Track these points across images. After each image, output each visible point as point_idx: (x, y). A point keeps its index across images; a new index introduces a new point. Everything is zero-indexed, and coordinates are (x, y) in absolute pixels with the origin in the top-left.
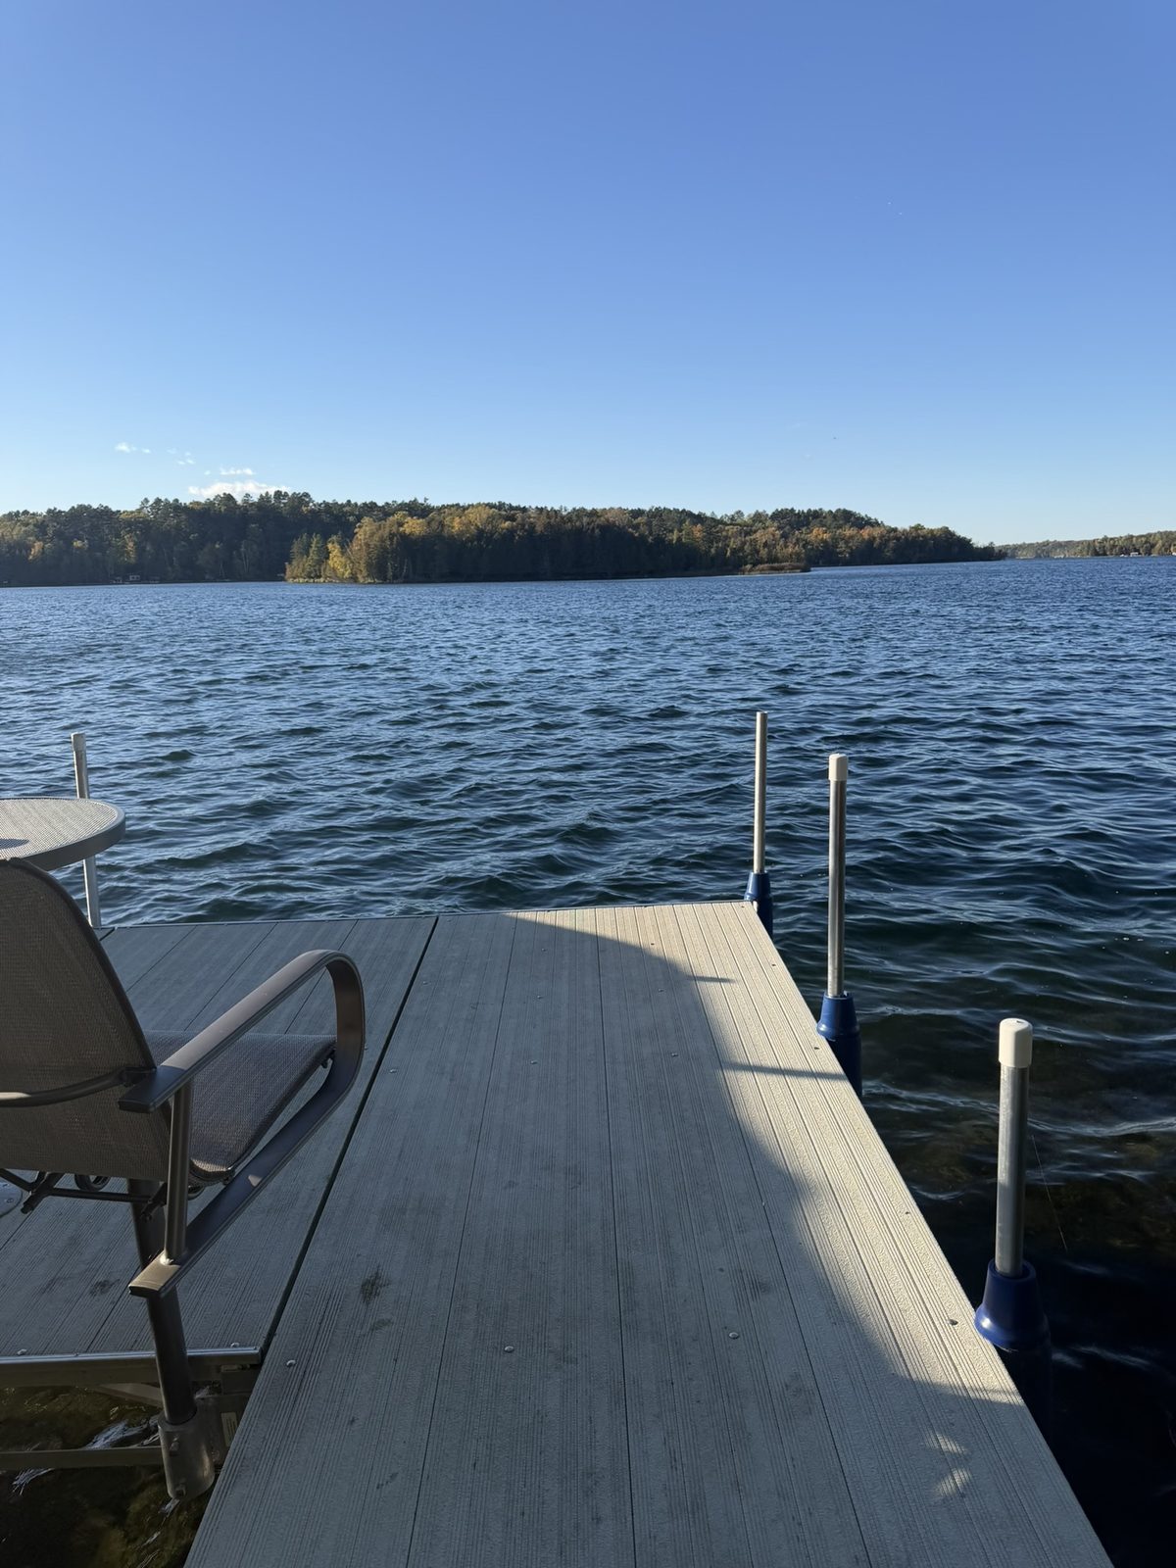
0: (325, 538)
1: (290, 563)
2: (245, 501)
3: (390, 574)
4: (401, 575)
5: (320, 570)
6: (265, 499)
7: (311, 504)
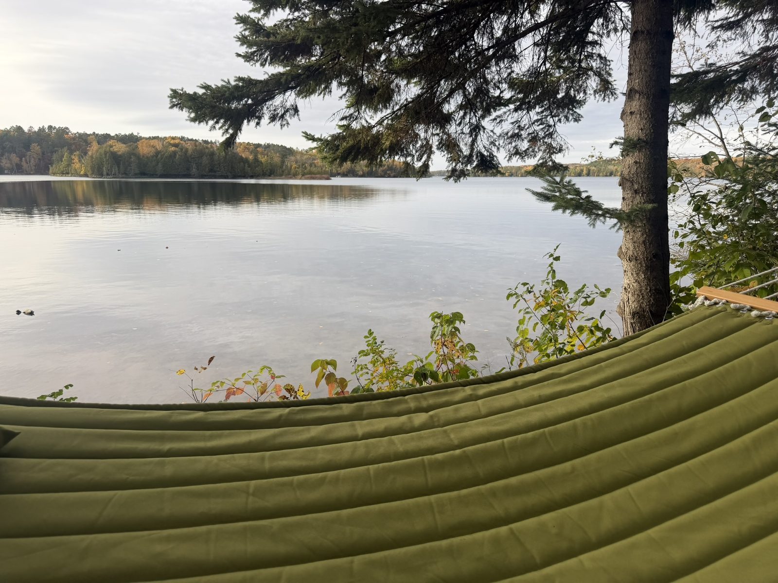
0: (71, 152)
1: (52, 166)
2: (29, 130)
3: (105, 173)
4: (111, 173)
5: (68, 169)
6: (42, 130)
7: (70, 133)
